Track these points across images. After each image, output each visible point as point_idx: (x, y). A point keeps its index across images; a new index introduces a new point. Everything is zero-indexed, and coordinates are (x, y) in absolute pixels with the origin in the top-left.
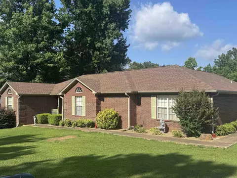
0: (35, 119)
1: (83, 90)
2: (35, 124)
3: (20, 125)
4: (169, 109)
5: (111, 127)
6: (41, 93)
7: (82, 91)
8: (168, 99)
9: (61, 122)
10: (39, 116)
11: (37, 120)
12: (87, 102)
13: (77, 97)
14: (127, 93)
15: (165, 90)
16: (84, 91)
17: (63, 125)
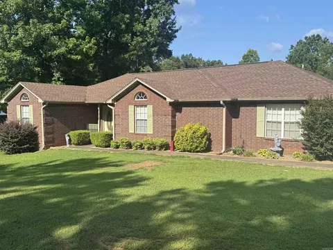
0: (67, 138)
1: (148, 97)
2: (68, 145)
3: (47, 147)
4: (285, 123)
5: (199, 149)
6: (73, 101)
7: (145, 98)
8: (283, 109)
9: (113, 143)
10: (74, 134)
11: (70, 140)
12: (155, 113)
13: (138, 106)
14: (223, 101)
15: (281, 96)
16: (151, 97)
17: (117, 147)
